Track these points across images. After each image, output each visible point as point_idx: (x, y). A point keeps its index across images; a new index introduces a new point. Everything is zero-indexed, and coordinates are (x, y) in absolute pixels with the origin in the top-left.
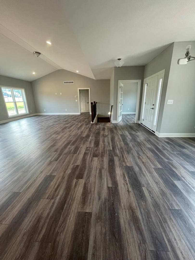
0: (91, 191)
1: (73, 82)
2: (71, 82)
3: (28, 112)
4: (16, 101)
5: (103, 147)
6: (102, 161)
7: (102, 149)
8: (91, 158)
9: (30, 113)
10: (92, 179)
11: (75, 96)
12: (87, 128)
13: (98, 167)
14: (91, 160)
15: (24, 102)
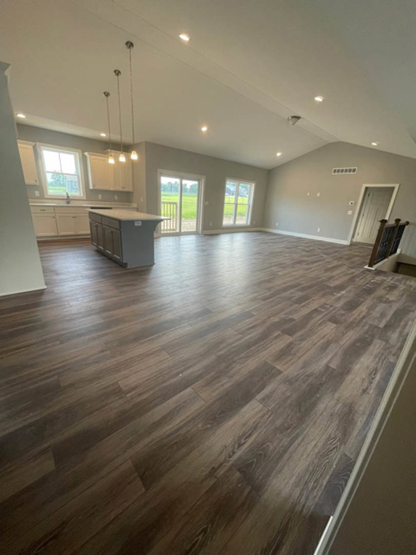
0: (295, 354)
1: (354, 170)
2: (350, 171)
3: (249, 224)
4: (238, 202)
5: (361, 316)
6: (343, 333)
7: (356, 319)
8: (322, 320)
9: (252, 225)
10: (305, 344)
11: (350, 202)
12: (347, 274)
13: (328, 336)
14: (321, 322)
15: (249, 206)
